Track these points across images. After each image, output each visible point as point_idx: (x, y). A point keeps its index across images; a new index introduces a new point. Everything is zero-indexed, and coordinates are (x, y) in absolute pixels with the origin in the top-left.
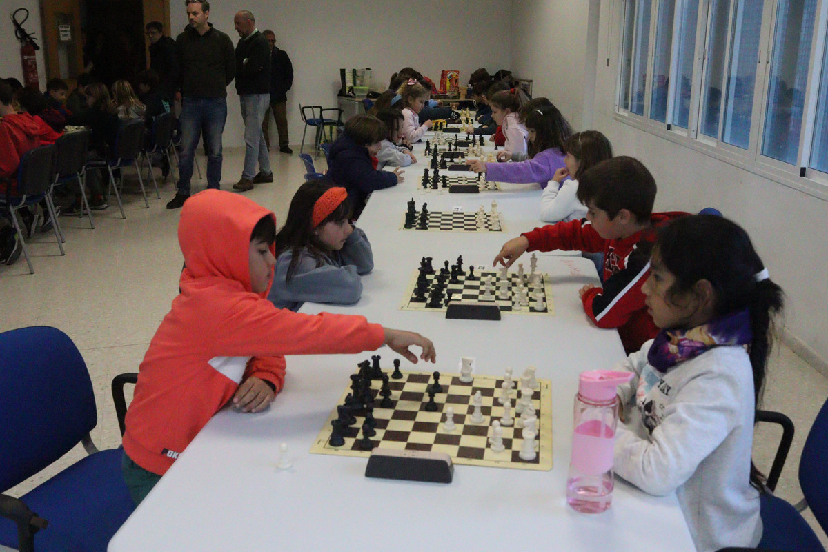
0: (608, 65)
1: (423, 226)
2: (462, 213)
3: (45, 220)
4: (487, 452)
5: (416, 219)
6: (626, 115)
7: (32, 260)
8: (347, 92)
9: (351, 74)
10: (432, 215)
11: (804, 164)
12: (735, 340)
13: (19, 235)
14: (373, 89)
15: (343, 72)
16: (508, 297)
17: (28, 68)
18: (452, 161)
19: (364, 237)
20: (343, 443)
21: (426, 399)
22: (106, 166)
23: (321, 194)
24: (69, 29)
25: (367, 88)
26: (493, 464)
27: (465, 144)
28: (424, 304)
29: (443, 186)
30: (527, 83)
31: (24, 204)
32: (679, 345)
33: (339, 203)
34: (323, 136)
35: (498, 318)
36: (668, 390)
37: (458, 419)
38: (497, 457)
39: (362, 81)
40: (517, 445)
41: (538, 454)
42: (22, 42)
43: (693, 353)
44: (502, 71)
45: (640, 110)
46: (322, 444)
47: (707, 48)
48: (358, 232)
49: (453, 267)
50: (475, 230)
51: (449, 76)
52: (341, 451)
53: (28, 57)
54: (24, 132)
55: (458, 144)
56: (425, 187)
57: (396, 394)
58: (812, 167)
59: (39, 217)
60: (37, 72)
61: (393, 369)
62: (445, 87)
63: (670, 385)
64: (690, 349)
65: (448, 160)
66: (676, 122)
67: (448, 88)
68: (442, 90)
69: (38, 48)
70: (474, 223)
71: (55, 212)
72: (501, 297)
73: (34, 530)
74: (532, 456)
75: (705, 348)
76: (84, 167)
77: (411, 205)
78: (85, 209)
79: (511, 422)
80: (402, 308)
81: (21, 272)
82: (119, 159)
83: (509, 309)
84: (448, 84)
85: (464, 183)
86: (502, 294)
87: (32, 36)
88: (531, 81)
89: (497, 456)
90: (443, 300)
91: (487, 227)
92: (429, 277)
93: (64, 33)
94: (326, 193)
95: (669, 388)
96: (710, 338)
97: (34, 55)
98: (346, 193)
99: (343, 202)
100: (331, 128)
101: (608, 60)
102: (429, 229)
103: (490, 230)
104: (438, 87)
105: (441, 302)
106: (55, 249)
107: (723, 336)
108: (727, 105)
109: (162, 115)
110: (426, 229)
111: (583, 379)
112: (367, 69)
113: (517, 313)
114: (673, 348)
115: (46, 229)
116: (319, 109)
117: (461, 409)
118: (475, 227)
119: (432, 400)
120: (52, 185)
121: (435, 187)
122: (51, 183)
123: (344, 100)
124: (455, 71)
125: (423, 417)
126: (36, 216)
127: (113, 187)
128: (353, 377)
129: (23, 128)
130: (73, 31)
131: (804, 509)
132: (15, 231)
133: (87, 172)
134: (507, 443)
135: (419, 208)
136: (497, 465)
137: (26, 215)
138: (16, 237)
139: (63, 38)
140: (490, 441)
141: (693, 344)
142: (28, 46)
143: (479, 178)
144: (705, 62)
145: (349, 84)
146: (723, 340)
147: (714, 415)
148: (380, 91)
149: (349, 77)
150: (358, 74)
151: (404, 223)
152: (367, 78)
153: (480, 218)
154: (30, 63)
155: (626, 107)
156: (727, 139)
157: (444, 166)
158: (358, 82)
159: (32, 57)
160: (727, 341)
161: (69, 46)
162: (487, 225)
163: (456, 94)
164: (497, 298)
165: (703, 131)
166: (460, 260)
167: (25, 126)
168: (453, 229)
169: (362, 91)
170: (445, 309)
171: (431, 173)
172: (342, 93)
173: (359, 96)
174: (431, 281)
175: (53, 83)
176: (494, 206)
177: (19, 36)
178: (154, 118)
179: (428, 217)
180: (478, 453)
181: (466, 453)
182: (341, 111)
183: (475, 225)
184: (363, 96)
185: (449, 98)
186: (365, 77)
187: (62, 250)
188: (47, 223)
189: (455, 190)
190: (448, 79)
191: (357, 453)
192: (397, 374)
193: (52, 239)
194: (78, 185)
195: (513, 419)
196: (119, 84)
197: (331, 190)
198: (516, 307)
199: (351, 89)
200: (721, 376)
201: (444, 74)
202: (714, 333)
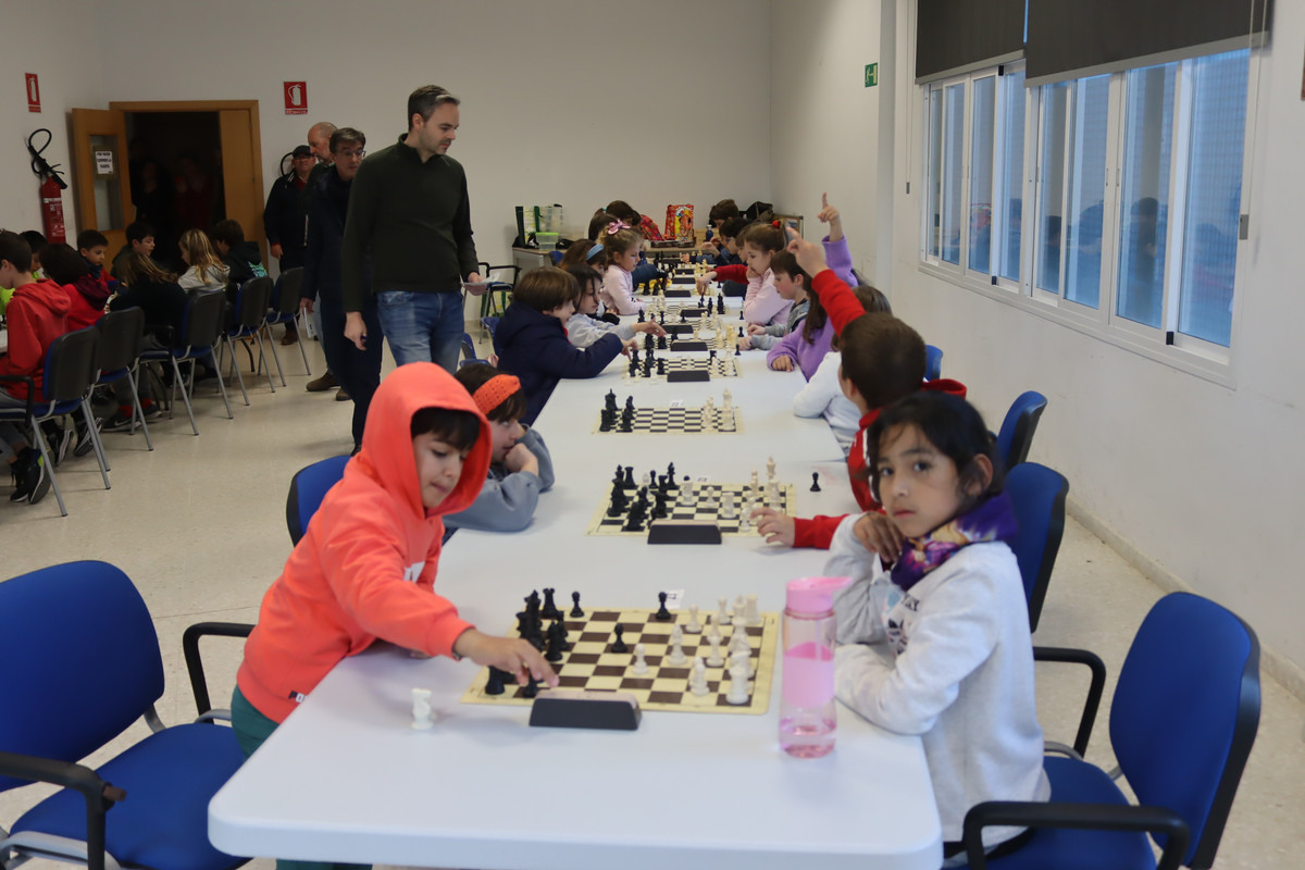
0: (908, 192)
1: (627, 428)
2: (683, 409)
3: (80, 440)
4: (687, 697)
5: (616, 417)
6: (936, 264)
7: (64, 497)
8: (526, 240)
9: (532, 214)
10: (639, 413)
11: (1171, 326)
12: (992, 534)
13: (44, 460)
14: (565, 236)
15: (519, 211)
16: (734, 516)
17: (51, 215)
18: (674, 338)
19: (541, 441)
20: (502, 691)
21: (613, 639)
22: (169, 357)
23: (483, 382)
24: (110, 157)
25: (556, 234)
26: (693, 709)
27: (696, 313)
28: (620, 527)
29: (659, 373)
30: (795, 221)
31: (52, 415)
32: (926, 550)
33: (506, 396)
34: (492, 308)
35: (718, 541)
36: (916, 605)
37: (652, 661)
38: (699, 701)
39: (548, 224)
40: (724, 688)
41: (750, 697)
42: (41, 178)
43: (943, 557)
44: (758, 203)
45: (955, 257)
46: (476, 693)
47: (1040, 165)
48: (532, 434)
49: (662, 478)
50: (699, 431)
51: (678, 213)
52: (499, 699)
53: (51, 200)
54: (50, 309)
55: (685, 313)
56: (633, 375)
57: (573, 636)
58: (1182, 331)
59: (71, 434)
60: (63, 222)
61: (571, 605)
62: (673, 230)
63: (918, 598)
64: (939, 554)
65: (668, 336)
66: (1005, 273)
67: (677, 231)
68: (668, 235)
69: (64, 186)
70: (699, 421)
71: (95, 425)
72: (724, 516)
73: (108, 804)
74: (743, 698)
75: (956, 549)
76: (137, 359)
77: (611, 398)
78: (138, 419)
79: (721, 662)
80: (589, 533)
81: (49, 514)
82: (189, 348)
83: (734, 530)
84: (678, 226)
85: (689, 368)
86: (726, 512)
87: (55, 169)
88: (802, 218)
89: (699, 699)
90: (646, 521)
91: (716, 427)
92: (627, 493)
93: (104, 163)
94: (490, 381)
95: (917, 603)
96: (962, 535)
97: (60, 196)
98: (519, 384)
99: (512, 396)
100: (504, 296)
101: (908, 184)
102: (635, 431)
103: (721, 431)
104: (662, 230)
105: (642, 525)
106: (98, 480)
107: (977, 530)
108: (1070, 246)
109: (250, 281)
110: (630, 431)
111: (792, 588)
112: (556, 205)
113: (745, 535)
114: (918, 555)
115: (83, 451)
116: (485, 267)
117: (657, 649)
118: (698, 427)
119: (619, 638)
120: (93, 386)
121: (648, 375)
122: (91, 383)
123: (522, 252)
124: (688, 206)
125: (609, 660)
126: (67, 433)
127: (179, 388)
128: (519, 615)
129: (47, 302)
130: (116, 161)
131: (1118, 777)
132: (38, 453)
133: (142, 367)
134: (713, 686)
135: (621, 404)
136: (697, 709)
137: (53, 432)
138: (41, 462)
139: (101, 171)
140: (691, 683)
141: (942, 547)
142: (50, 184)
143: (711, 360)
144: (1039, 184)
145: (529, 228)
146: (978, 535)
147: (967, 626)
148: (574, 238)
149: (529, 219)
150: (542, 213)
151: (600, 423)
152: (555, 219)
153: (708, 415)
154: (52, 209)
155: (936, 253)
156: (1072, 295)
157: (662, 345)
158: (542, 226)
159: (56, 199)
160: (982, 536)
161: (111, 183)
162: (716, 424)
163: (690, 240)
164: (720, 517)
165: (1041, 286)
166: (671, 470)
167: (48, 299)
168: (669, 430)
169: (547, 238)
170: (647, 532)
171: (642, 355)
172: (519, 243)
173: (545, 247)
174: (632, 498)
175: (88, 238)
176: (726, 397)
177: (37, 169)
178: (239, 285)
179: (635, 415)
180: (674, 698)
181: (657, 697)
182: (517, 270)
183: (699, 424)
184: (551, 246)
185: (679, 246)
186: (554, 218)
187: (106, 482)
188: (84, 442)
189: (675, 377)
190: (677, 219)
191: (521, 701)
192: (577, 612)
193: (91, 465)
194: (129, 387)
195: (725, 659)
196: (192, 236)
197: (497, 377)
198: (745, 527)
199: (532, 236)
200: (974, 575)
201: (670, 211)
202: (966, 528)
